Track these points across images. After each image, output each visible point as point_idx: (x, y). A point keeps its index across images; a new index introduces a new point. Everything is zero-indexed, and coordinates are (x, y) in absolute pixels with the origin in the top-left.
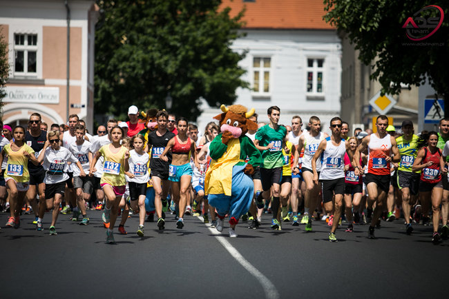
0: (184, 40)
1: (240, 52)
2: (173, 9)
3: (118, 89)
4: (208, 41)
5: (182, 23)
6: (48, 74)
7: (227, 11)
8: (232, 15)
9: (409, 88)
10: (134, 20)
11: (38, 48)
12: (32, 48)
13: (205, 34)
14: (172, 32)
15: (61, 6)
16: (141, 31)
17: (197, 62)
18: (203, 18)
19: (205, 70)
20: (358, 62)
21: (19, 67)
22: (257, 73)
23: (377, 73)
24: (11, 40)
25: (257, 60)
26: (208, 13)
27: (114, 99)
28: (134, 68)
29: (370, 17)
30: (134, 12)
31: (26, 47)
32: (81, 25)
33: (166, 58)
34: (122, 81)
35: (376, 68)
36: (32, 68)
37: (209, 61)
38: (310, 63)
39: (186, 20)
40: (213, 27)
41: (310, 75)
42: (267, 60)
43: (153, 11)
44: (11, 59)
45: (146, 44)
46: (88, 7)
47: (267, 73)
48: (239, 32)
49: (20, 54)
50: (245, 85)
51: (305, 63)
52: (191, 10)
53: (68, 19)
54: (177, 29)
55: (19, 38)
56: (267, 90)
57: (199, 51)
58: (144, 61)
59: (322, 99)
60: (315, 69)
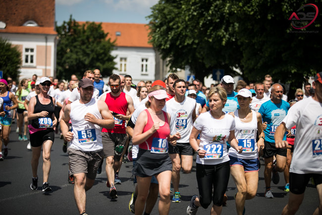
0: (92, 51)
1: (115, 56)
2: (88, 38)
3: (66, 70)
4: (102, 51)
5: (92, 44)
6: (38, 64)
7: (110, 39)
8: (112, 41)
9: (181, 71)
10: (72, 42)
11: (34, 54)
12: (32, 54)
13: (101, 49)
14: (87, 47)
15: (43, 37)
16: (75, 47)
17: (97, 60)
18: (100, 42)
19: (101, 63)
20: (161, 60)
21: (27, 61)
22: (121, 64)
23: (168, 64)
24: (24, 50)
25: (121, 59)
26: (102, 40)
27: (64, 74)
28: (72, 62)
29: (166, 42)
30: (72, 39)
31: (29, 53)
32: (51, 45)
33: (85, 58)
34: (67, 67)
35: (168, 63)
36: (32, 61)
37: (102, 59)
38: (143, 60)
39: (93, 42)
40: (104, 46)
41: (142, 65)
42: (125, 59)
43: (80, 39)
44: (23, 58)
45: (77, 52)
46: (54, 37)
47: (125, 65)
48: (115, 48)
49: (27, 56)
50: (116, 69)
51: (140, 60)
52: (95, 39)
53: (46, 41)
54: (90, 46)
55: (27, 50)
56: (125, 71)
57: (98, 55)
58: (76, 59)
59: (147, 75)
60: (144, 63)
